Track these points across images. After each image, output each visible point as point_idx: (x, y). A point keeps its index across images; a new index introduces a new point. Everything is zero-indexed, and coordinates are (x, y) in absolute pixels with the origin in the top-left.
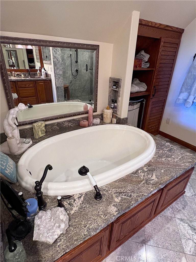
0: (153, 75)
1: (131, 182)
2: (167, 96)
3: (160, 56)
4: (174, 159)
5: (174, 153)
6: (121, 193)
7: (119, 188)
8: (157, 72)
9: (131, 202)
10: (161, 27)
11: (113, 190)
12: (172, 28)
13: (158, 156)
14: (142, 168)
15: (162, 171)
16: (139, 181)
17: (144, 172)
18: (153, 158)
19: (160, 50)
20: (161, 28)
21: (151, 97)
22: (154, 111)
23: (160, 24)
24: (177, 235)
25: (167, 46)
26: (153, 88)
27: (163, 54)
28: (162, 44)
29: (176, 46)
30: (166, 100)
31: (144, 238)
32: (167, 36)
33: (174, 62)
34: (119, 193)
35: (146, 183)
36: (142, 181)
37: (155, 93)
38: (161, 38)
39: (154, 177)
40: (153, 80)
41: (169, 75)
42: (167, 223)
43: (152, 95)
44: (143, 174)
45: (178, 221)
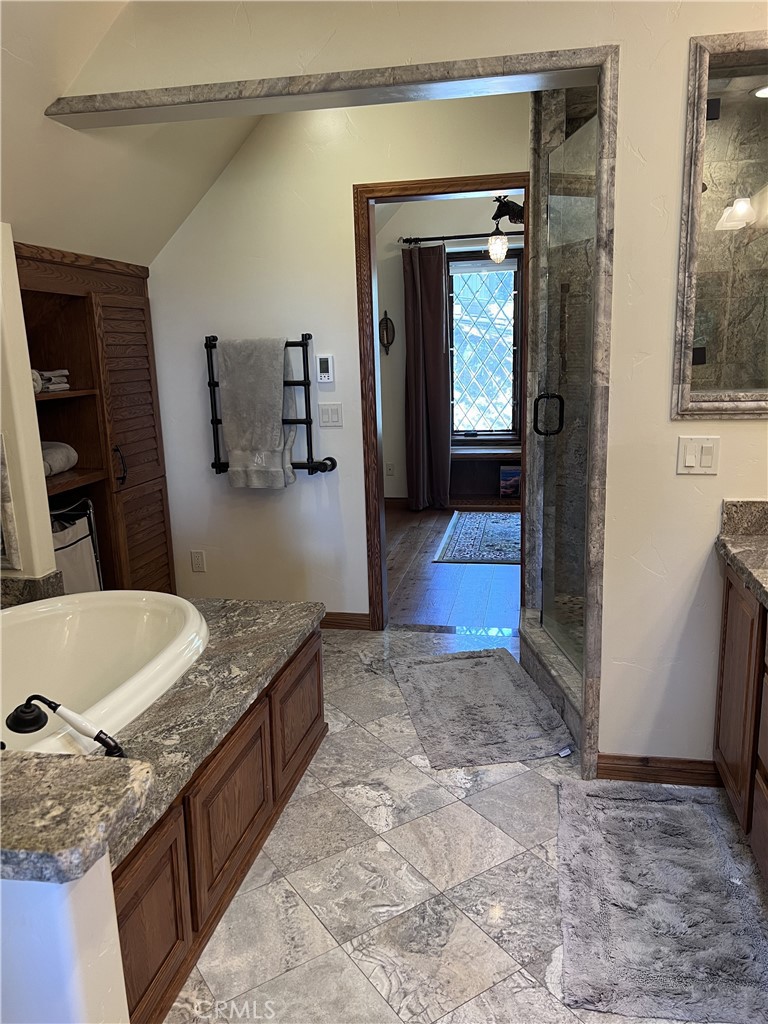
0: (99, 410)
1: (184, 701)
2: (164, 476)
3: (103, 348)
4: (264, 624)
5: (258, 613)
6: (173, 727)
7: (160, 723)
8: (108, 399)
9: (209, 730)
10: (81, 263)
11: (146, 733)
12: (114, 267)
13: (222, 633)
14: (192, 670)
15: (250, 654)
16: (203, 694)
17: (202, 673)
18: (210, 641)
19: (98, 331)
20: (80, 267)
21: (115, 485)
22: (141, 535)
23: (78, 257)
24: (347, 816)
25: (112, 317)
26: (111, 453)
27: (110, 341)
28: (98, 312)
29: (141, 314)
30: (166, 490)
31: (274, 869)
32: (105, 287)
33: (151, 362)
34: (168, 730)
35: (224, 688)
36: (210, 690)
37: (125, 471)
38: (89, 293)
39: (236, 671)
40: (105, 428)
41: (150, 407)
42: (315, 809)
43: (118, 479)
44: (205, 678)
45: (339, 791)
